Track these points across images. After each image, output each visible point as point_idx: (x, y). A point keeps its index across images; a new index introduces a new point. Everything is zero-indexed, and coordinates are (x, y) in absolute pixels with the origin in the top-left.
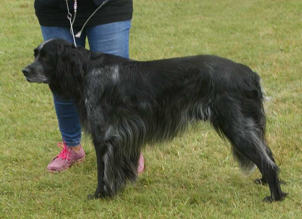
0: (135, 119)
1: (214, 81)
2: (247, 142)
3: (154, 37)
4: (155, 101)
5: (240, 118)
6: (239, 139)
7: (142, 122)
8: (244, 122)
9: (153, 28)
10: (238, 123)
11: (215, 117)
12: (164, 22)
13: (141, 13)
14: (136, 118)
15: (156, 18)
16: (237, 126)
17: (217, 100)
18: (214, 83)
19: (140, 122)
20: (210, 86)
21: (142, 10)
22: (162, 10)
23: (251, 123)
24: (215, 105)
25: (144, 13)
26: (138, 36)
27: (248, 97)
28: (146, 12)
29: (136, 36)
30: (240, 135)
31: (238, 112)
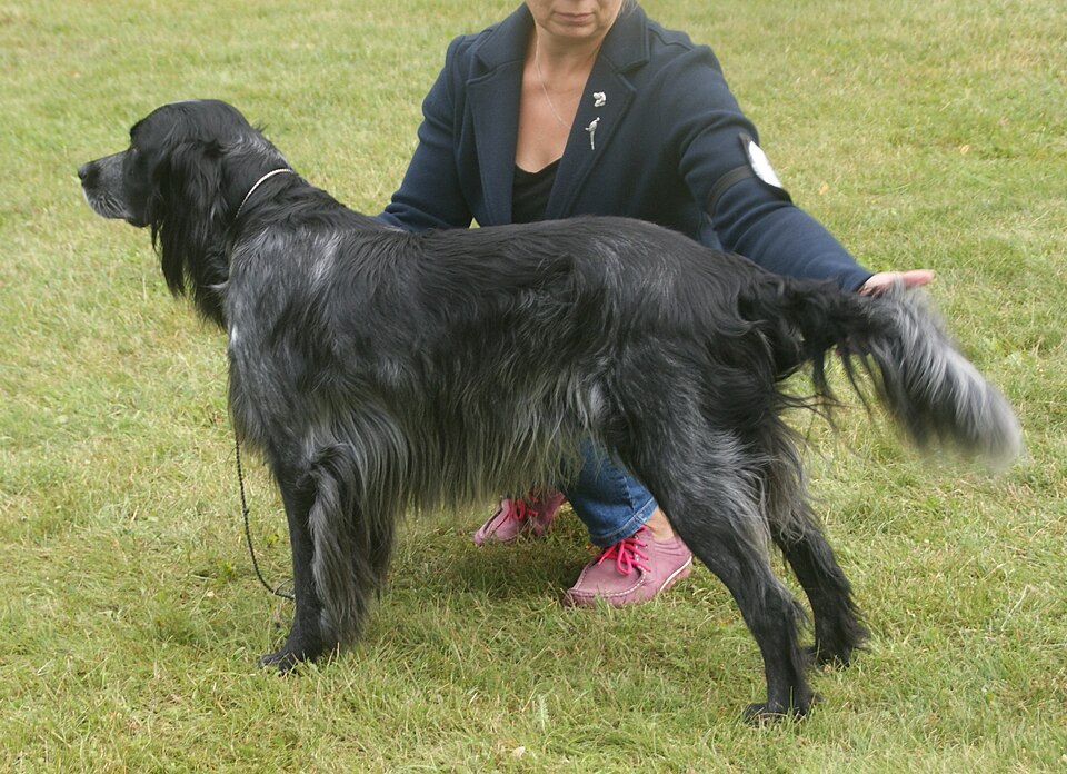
0: (372, 416)
1: (618, 301)
2: (708, 512)
3: (374, 130)
4: (428, 361)
5: (694, 429)
6: (681, 499)
7: (396, 430)
8: (705, 446)
9: (379, 101)
10: (688, 445)
11: (613, 420)
12: (415, 84)
13: (354, 54)
14: (376, 413)
15: (393, 72)
16: (683, 456)
17: (625, 361)
18: (618, 303)
19: (385, 426)
20: (604, 316)
21: (359, 45)
22: (422, 48)
23: (728, 450)
24: (618, 381)
25: (363, 56)
26: (325, 127)
27: (729, 360)
28: (368, 53)
29: (319, 124)
30: (687, 485)
31: (690, 407)
